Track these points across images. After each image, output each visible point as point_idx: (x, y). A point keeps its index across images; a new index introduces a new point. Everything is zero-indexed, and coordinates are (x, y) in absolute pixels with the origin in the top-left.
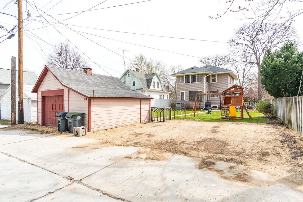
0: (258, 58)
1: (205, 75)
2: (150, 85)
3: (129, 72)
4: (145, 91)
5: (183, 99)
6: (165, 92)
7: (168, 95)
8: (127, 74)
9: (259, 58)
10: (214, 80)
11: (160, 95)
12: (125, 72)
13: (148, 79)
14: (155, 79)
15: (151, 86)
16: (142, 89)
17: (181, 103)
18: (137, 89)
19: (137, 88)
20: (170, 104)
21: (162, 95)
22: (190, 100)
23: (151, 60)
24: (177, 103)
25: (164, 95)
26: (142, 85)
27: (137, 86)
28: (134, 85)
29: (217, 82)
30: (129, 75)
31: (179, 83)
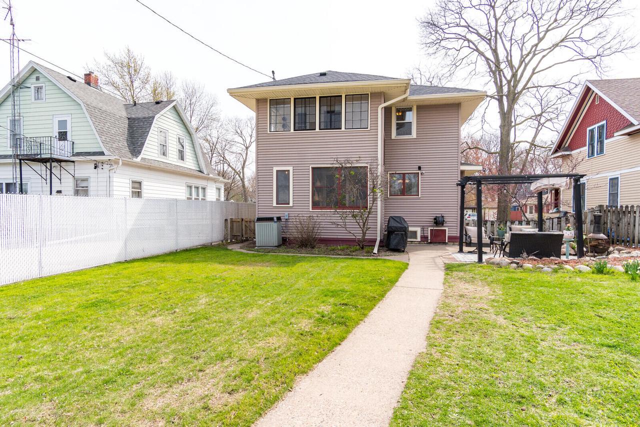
1: (383, 98)
2: (143, 144)
3: (38, 79)
4: (116, 162)
5: (282, 200)
6: (211, 175)
7: (219, 189)
8: (28, 85)
11: (191, 187)
12: (16, 73)
13: (134, 119)
14: (164, 122)
15: (146, 145)
16: (102, 154)
17: (275, 216)
18: (79, 154)
19: (76, 151)
20: (226, 220)
21: (197, 188)
22: (316, 205)
23: (168, 79)
24: (259, 220)
25: (204, 189)
26: (101, 136)
27: (75, 142)
28: (63, 136)
29: (418, 138)
30: (38, 89)
31: (269, 132)
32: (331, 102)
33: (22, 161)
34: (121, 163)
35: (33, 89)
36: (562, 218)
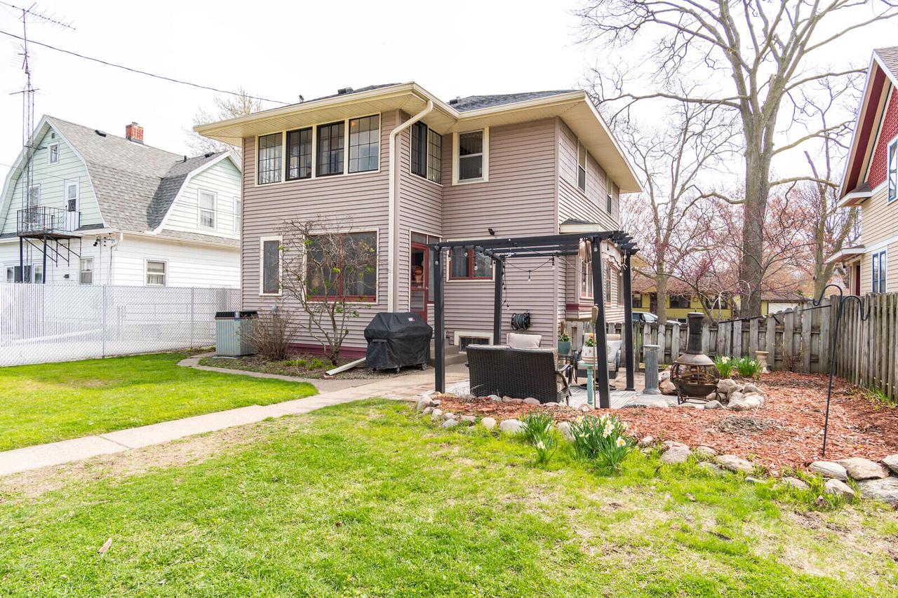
0: (749, 71)
1: (398, 119)
2: (166, 212)
3: (53, 136)
5: (271, 286)
8: (45, 145)
9: (753, 73)
10: (472, 169)
13: (167, 178)
15: (170, 212)
16: (101, 226)
18: (83, 228)
19: (82, 224)
26: (102, 203)
27: (82, 212)
28: (72, 205)
29: (492, 180)
30: (55, 149)
31: (256, 185)
32: (330, 133)
33: (23, 240)
34: (122, 238)
35: (49, 148)
36: (751, 321)
